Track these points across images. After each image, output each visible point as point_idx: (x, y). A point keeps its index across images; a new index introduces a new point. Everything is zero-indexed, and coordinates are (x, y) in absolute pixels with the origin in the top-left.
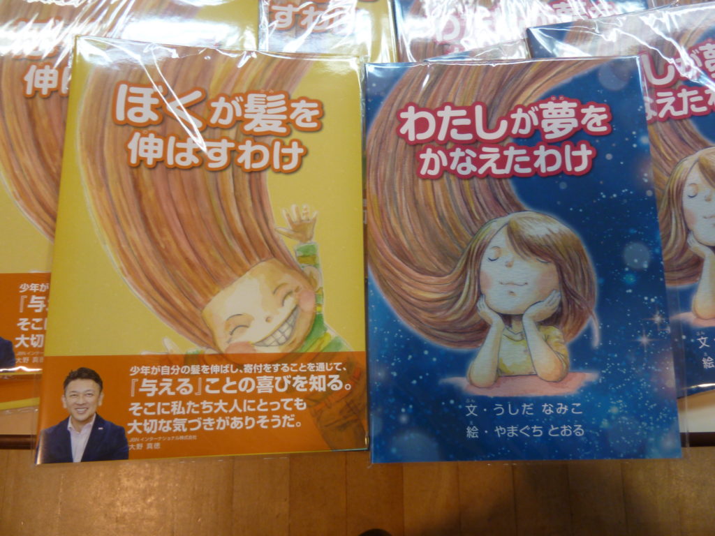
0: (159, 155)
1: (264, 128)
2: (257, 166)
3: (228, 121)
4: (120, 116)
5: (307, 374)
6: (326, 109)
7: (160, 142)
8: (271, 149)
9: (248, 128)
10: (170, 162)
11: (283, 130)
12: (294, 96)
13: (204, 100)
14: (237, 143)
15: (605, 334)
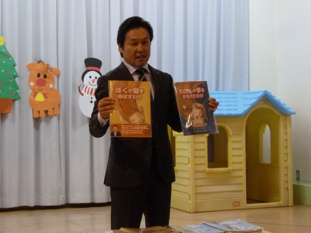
0: (122, 97)
1: (136, 93)
2: (135, 99)
3: (131, 92)
4: (117, 92)
5: (143, 127)
6: (145, 90)
7: (122, 95)
8: (137, 96)
9: (134, 93)
10: (123, 98)
11: (139, 93)
12: (140, 88)
13: (128, 89)
14: (132, 95)
15: (207, 118)
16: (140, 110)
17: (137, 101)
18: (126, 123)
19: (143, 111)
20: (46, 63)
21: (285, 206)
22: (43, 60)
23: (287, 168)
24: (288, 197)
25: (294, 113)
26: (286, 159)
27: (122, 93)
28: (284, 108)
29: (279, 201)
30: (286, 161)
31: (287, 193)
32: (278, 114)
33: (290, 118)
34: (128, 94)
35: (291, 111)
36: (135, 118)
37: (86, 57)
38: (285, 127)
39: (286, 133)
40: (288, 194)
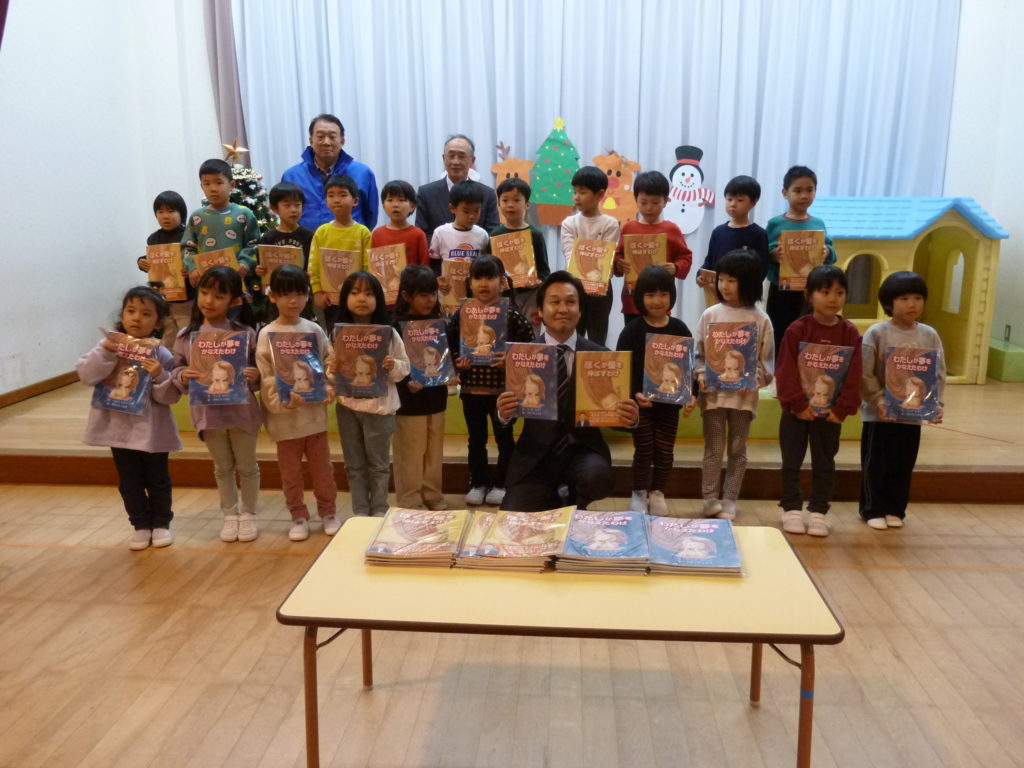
16: (617, 391)
17: (613, 379)
18: (597, 408)
19: (620, 392)
20: (620, 154)
21: (971, 384)
22: (615, 150)
23: (981, 324)
24: (978, 370)
25: (1006, 237)
26: (982, 310)
27: (594, 369)
28: (988, 227)
29: (960, 374)
30: (982, 313)
31: (976, 363)
32: (976, 237)
33: (999, 244)
34: (602, 369)
35: (1001, 232)
36: (610, 402)
37: (679, 144)
38: (988, 258)
39: (988, 269)
40: (978, 365)
